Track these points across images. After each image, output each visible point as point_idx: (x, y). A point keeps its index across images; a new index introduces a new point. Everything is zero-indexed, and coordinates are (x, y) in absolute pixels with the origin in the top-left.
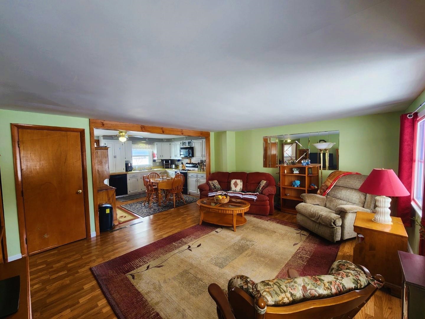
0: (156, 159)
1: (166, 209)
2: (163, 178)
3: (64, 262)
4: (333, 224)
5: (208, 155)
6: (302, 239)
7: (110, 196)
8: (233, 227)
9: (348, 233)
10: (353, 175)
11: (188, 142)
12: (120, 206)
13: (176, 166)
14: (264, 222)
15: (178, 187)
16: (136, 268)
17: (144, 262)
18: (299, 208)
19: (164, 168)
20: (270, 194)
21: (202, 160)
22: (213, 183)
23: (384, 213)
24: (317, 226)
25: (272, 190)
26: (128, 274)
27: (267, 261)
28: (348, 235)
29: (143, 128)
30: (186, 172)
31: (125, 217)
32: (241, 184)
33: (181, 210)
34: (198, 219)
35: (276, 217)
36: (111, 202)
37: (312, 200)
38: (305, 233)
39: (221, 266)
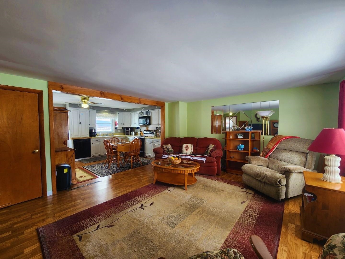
0: (117, 126)
1: (124, 170)
2: (122, 142)
3: (12, 222)
4: (278, 183)
5: (163, 122)
6: (249, 197)
7: (69, 157)
8: (184, 186)
9: (292, 192)
10: (294, 138)
11: (146, 112)
12: (82, 167)
13: (135, 133)
14: (213, 181)
15: (135, 150)
16: (85, 228)
17: (95, 221)
18: (245, 169)
19: (124, 135)
20: (217, 157)
21: (158, 128)
22: (166, 147)
23: (334, 172)
24: (262, 185)
25: (219, 153)
26: (75, 235)
27: (218, 220)
28: (292, 193)
29: (103, 94)
30: (144, 137)
31: (85, 177)
32: (192, 148)
33: (137, 171)
34: (152, 178)
35: (222, 177)
36: (70, 163)
37: (256, 161)
38: (250, 192)
39: (173, 225)
